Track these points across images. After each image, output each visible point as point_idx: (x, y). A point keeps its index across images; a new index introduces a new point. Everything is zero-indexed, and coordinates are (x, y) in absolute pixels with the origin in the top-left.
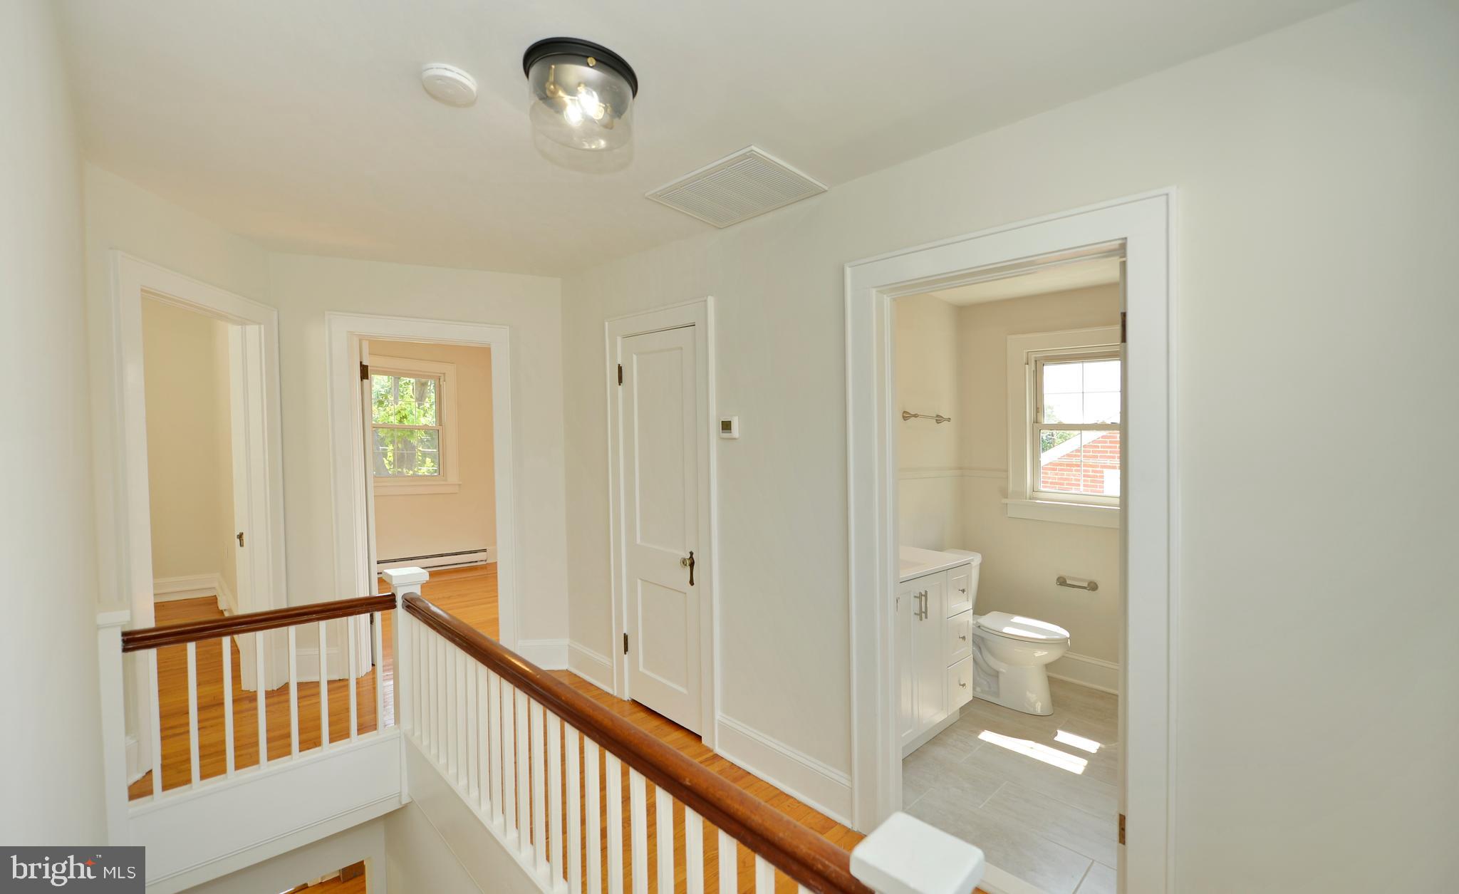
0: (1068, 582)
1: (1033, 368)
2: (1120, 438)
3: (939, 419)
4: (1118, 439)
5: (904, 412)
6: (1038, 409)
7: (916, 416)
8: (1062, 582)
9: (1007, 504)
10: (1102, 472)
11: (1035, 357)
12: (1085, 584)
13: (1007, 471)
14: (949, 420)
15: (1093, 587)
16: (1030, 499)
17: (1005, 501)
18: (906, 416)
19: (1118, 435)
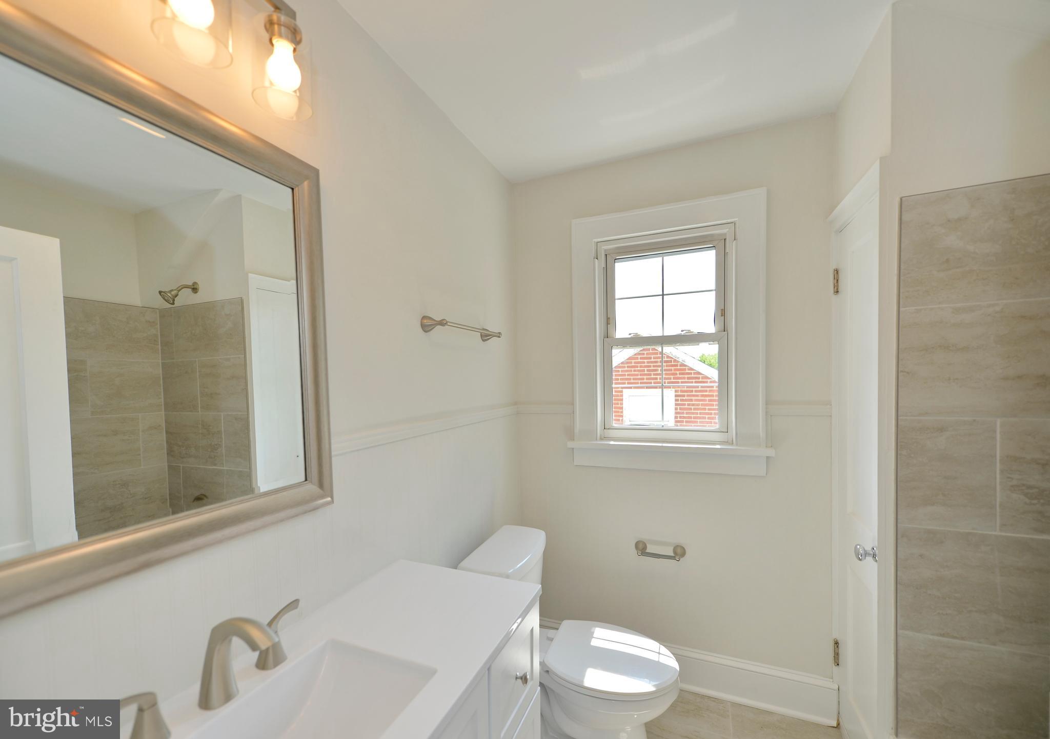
0: (649, 549)
1: (603, 265)
2: (719, 351)
3: (486, 336)
5: (424, 318)
6: (609, 320)
7: (442, 323)
8: (641, 548)
9: (573, 449)
11: (605, 250)
12: (670, 551)
13: (573, 404)
14: (499, 335)
16: (601, 439)
17: (570, 444)
18: (427, 325)
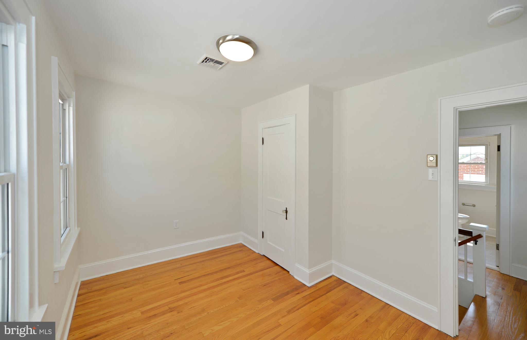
0: (465, 204)
2: (485, 167)
4: (484, 168)
10: (463, 175)
12: (472, 205)
15: (474, 206)
19: (484, 167)
